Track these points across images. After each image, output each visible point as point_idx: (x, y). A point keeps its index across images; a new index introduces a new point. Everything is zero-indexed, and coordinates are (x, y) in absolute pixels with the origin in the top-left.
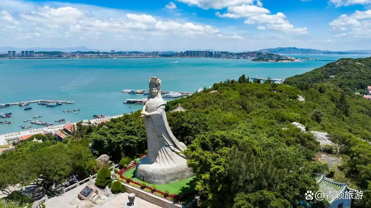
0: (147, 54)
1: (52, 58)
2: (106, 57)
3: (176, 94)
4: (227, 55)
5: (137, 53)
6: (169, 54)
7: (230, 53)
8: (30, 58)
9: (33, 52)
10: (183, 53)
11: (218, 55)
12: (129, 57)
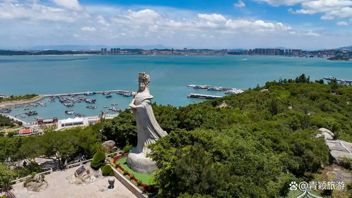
0: (217, 52)
1: (134, 54)
2: (179, 54)
3: (238, 91)
4: (300, 53)
5: (207, 50)
6: (238, 51)
7: (302, 51)
8: (117, 54)
9: (119, 49)
10: (252, 51)
11: (289, 52)
12: (200, 54)
